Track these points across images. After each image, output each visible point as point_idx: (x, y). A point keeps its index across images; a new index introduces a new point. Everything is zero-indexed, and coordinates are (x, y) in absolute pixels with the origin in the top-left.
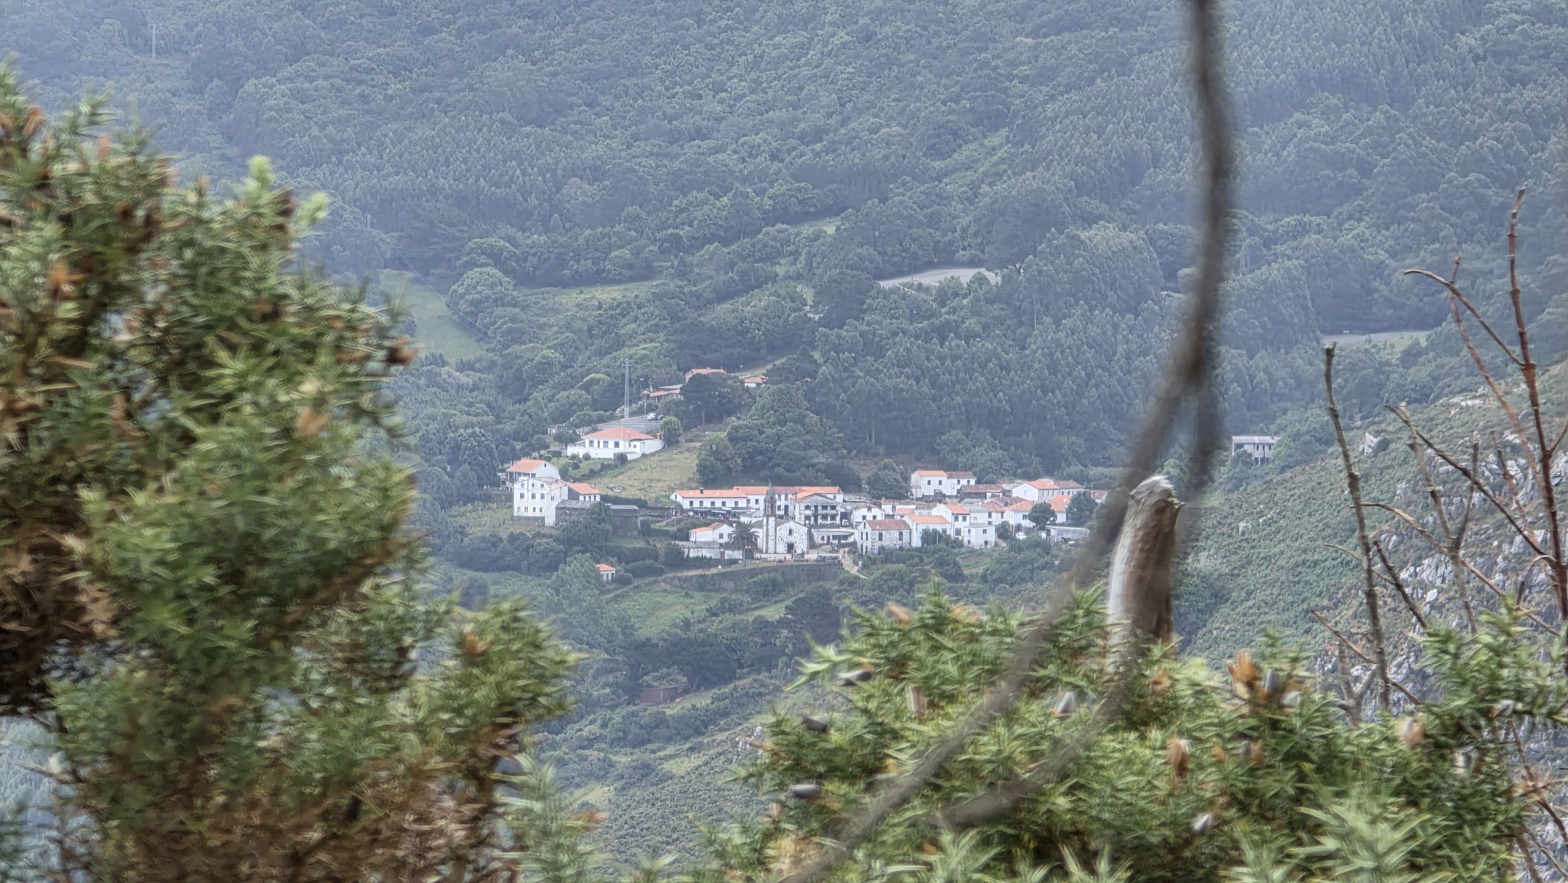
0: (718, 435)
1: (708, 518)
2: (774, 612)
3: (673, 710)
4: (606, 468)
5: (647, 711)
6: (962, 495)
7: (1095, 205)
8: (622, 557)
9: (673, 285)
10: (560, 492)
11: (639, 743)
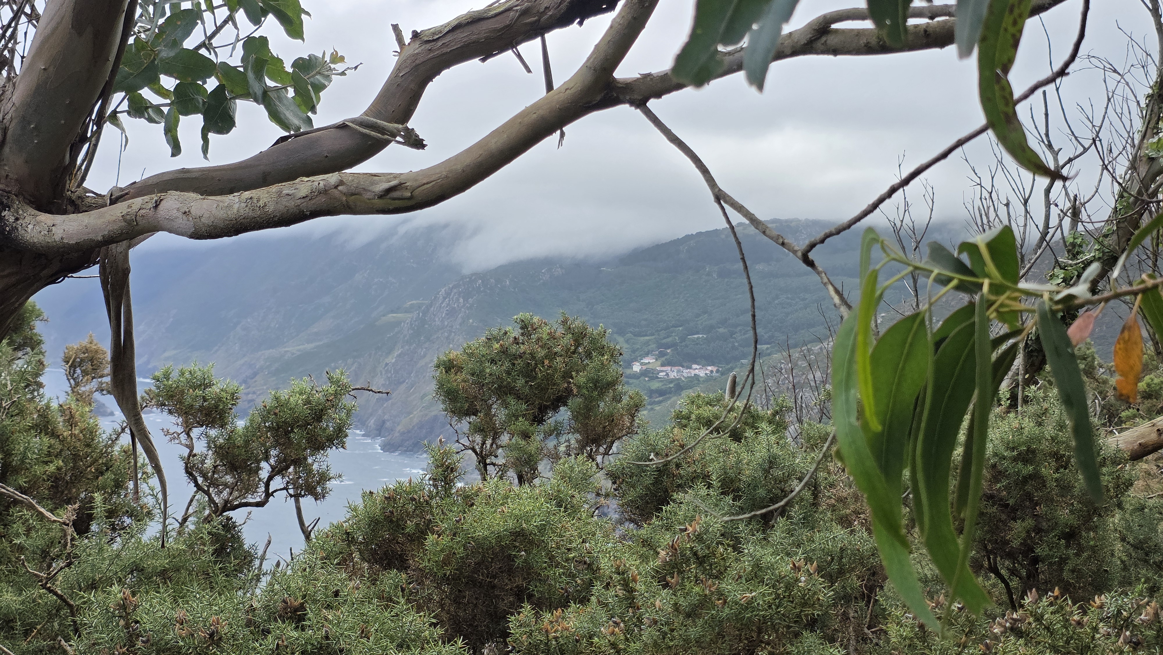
0: (663, 359)
1: (662, 371)
2: (672, 385)
3: (657, 400)
4: (646, 364)
5: (653, 400)
6: (700, 368)
7: (720, 326)
8: (649, 377)
9: (657, 337)
10: (640, 367)
11: (651, 405)
